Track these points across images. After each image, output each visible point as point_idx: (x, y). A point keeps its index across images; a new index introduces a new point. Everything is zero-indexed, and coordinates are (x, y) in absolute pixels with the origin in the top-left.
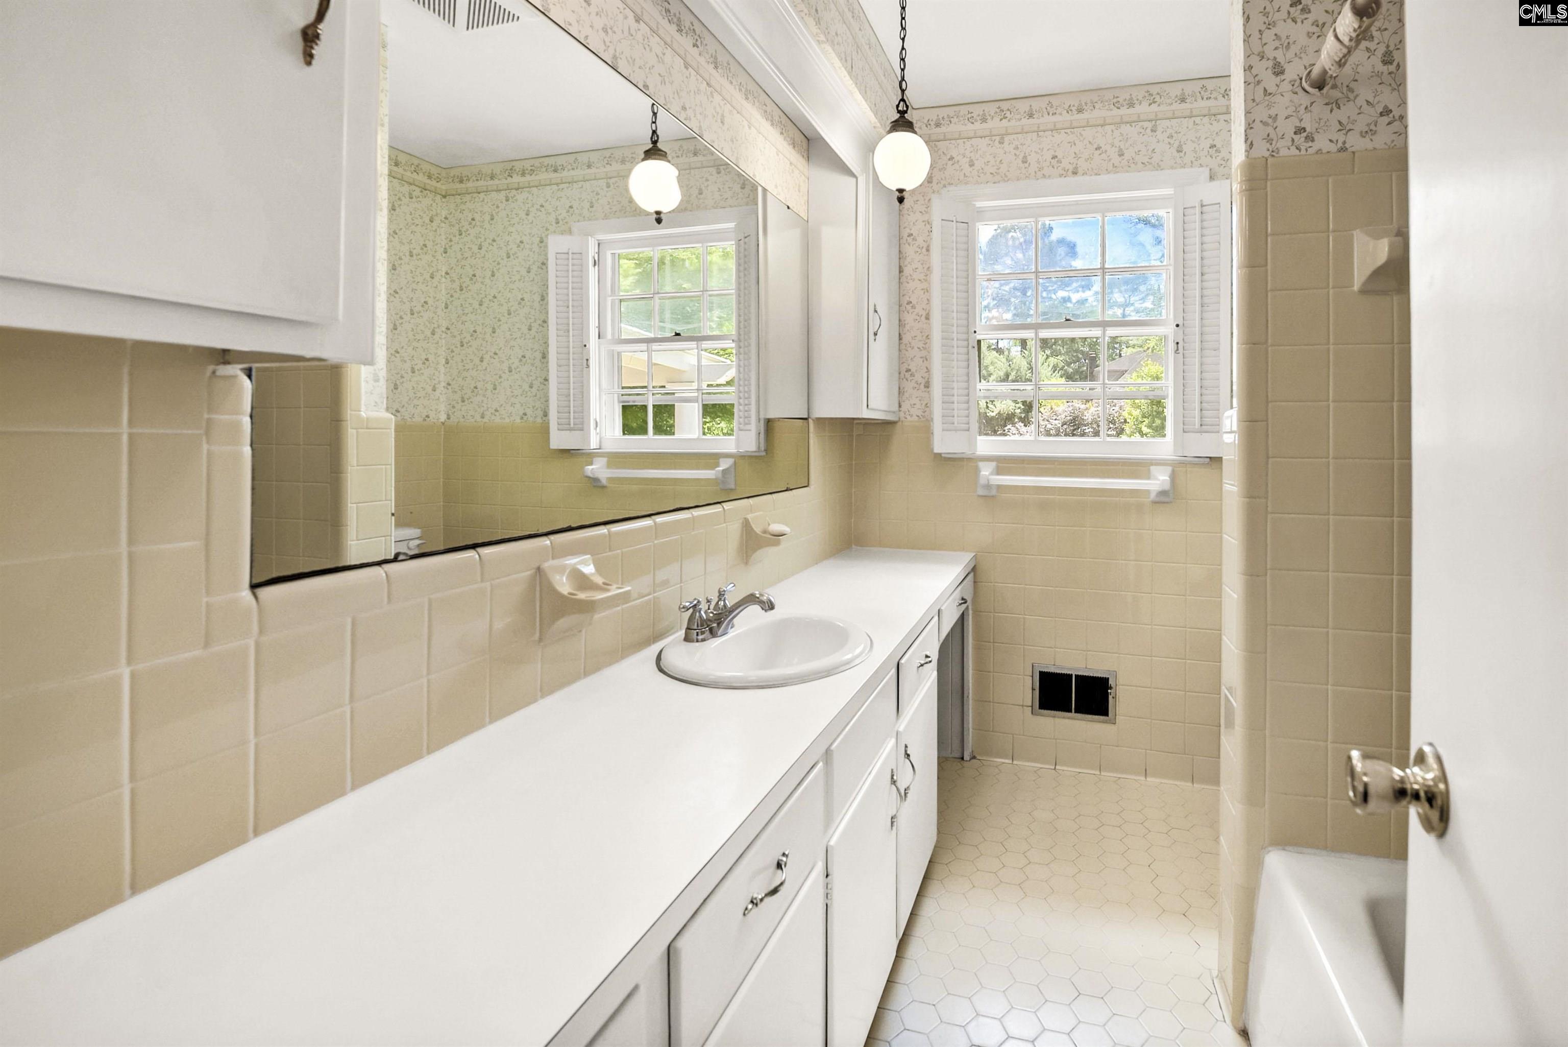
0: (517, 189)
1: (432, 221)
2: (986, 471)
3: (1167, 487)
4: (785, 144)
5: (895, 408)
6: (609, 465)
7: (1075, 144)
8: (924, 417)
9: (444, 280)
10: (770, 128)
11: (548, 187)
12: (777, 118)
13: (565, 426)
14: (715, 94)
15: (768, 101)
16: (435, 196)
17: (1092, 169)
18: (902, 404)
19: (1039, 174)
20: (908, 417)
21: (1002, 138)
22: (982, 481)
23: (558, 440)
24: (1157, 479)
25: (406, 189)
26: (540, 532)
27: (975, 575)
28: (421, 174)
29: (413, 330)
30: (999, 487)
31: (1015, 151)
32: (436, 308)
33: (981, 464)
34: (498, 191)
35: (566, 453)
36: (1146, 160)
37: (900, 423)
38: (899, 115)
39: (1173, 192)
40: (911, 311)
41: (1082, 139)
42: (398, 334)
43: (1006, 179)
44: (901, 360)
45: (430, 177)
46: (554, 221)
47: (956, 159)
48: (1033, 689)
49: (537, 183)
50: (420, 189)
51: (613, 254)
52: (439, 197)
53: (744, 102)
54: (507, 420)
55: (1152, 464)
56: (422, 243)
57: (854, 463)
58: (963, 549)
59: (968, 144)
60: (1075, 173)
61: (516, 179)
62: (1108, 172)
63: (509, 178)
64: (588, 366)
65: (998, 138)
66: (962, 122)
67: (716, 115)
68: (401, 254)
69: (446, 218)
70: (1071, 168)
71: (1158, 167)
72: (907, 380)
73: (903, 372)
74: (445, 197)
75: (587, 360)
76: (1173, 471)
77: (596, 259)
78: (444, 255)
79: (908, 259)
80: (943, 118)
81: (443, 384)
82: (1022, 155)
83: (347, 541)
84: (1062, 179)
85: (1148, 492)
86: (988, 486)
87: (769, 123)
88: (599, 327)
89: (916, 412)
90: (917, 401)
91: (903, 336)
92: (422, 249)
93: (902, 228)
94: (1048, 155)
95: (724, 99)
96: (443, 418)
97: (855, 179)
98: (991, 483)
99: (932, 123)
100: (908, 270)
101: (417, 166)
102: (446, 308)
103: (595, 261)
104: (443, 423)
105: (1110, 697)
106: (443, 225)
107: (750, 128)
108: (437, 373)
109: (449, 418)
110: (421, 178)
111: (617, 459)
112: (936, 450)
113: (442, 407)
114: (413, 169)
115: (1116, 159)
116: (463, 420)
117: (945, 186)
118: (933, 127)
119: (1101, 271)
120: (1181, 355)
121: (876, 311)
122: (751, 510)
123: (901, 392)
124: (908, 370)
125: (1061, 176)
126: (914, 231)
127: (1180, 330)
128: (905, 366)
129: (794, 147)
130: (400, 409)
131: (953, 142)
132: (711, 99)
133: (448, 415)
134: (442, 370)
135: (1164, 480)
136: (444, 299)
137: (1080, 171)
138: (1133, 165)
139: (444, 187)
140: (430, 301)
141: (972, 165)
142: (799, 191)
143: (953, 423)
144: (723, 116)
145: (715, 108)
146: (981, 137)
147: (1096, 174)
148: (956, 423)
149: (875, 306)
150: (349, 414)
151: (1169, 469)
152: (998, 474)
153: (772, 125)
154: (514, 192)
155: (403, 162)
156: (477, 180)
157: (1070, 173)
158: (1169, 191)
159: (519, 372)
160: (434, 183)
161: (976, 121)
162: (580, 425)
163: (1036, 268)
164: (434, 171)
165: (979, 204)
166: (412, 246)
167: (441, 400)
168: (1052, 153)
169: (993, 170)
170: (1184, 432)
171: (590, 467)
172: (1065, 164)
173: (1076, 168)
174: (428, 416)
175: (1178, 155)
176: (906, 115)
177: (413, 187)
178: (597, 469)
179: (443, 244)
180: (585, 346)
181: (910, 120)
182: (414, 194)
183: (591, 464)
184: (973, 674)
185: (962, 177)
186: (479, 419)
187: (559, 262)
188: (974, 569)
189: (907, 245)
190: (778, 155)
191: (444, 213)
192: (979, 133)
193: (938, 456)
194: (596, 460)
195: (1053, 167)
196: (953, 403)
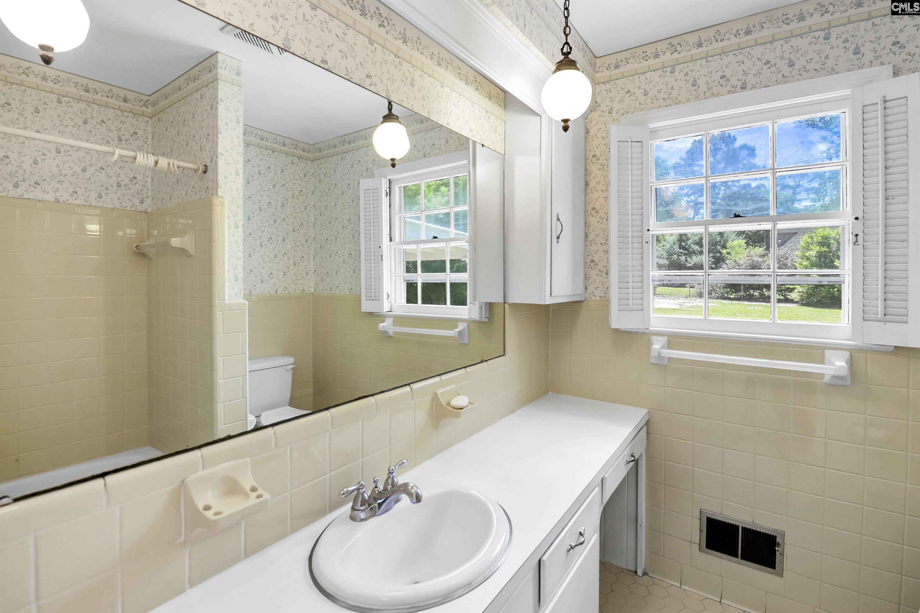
0: (347, 152)
1: (305, 176)
2: (657, 345)
3: (844, 372)
4: (481, 97)
5: (581, 290)
6: (395, 324)
7: (743, 63)
8: (605, 297)
9: (312, 210)
10: (466, 87)
11: (362, 149)
12: (472, 78)
13: (370, 298)
14: (404, 64)
15: (461, 65)
16: (307, 162)
17: (761, 82)
18: (588, 287)
19: (708, 93)
20: (592, 297)
21: (674, 68)
22: (654, 354)
23: (366, 306)
24: (832, 364)
25: (290, 159)
26: (190, 446)
27: (647, 429)
28: (298, 149)
29: (294, 240)
30: (670, 359)
31: (685, 78)
32: (308, 226)
33: (654, 338)
34: (338, 155)
35: (371, 314)
36: (818, 66)
37: (586, 302)
38: (563, 56)
39: (850, 93)
40: (595, 215)
41: (750, 57)
42: (286, 244)
43: (677, 102)
44: (586, 253)
45: (304, 151)
46: (365, 170)
47: (632, 92)
48: (701, 531)
49: (356, 148)
50: (298, 158)
51: (400, 187)
52: (309, 162)
53: (437, 68)
54: (343, 292)
55: (827, 348)
56: (299, 189)
57: (550, 330)
58: (638, 405)
59: (643, 78)
60: (743, 88)
61: (347, 146)
62: (777, 83)
63: (343, 146)
64: (382, 259)
65: (669, 69)
66: (638, 61)
67: (405, 79)
68: (287, 197)
69: (313, 174)
70: (739, 84)
71: (833, 71)
72: (592, 268)
73: (589, 262)
74: (312, 161)
75: (382, 256)
76: (851, 356)
77: (388, 191)
78: (312, 195)
79: (593, 175)
80: (621, 61)
81: (312, 271)
82: (692, 79)
83: (217, 380)
84: (732, 96)
85: (821, 376)
86: (660, 357)
87: (464, 82)
88: (390, 234)
89: (598, 293)
90: (600, 285)
91: (589, 235)
92: (299, 193)
93: (588, 151)
94: (716, 76)
95: (414, 66)
96: (312, 290)
97: (539, 118)
98: (662, 355)
99: (612, 66)
100: (592, 184)
101: (296, 145)
102: (314, 226)
103: (387, 192)
104: (312, 294)
105: (778, 554)
106: (312, 178)
107: (442, 87)
108: (309, 264)
109: (315, 291)
110: (299, 152)
111: (400, 320)
112: (614, 326)
113: (312, 284)
114: (293, 147)
115: (786, 70)
116: (322, 292)
117: (623, 114)
118: (613, 68)
119: (772, 171)
120: (861, 246)
121: (558, 219)
122: (443, 384)
123: (586, 277)
124: (593, 261)
125: (729, 92)
126: (598, 153)
127: (859, 223)
128: (591, 258)
129: (490, 99)
130: (287, 287)
131: (629, 78)
132: (400, 67)
133: (315, 289)
134: (312, 263)
135: (840, 366)
136: (312, 221)
137: (749, 86)
138: (804, 73)
139: (312, 156)
140: (304, 223)
141: (646, 94)
142: (496, 132)
143: (629, 305)
144: (413, 80)
145: (404, 75)
146: (654, 71)
147: (765, 86)
148: (631, 304)
149: (558, 215)
150: (217, 302)
151: (847, 354)
152: (669, 348)
153: (467, 83)
154: (345, 154)
155: (288, 144)
156: (328, 150)
157: (738, 88)
158: (847, 92)
159: (348, 263)
160: (306, 154)
161: (650, 58)
162: (377, 298)
163: (706, 173)
164: (306, 147)
165: (652, 126)
166: (293, 192)
167: (311, 280)
168: (721, 74)
169: (665, 96)
170: (864, 320)
171: (382, 324)
172: (734, 81)
173: (745, 83)
174: (304, 290)
175: (855, 57)
176: (570, 56)
177: (294, 158)
178: (386, 325)
179: (312, 189)
180: (380, 247)
181: (573, 59)
182: (294, 162)
183: (384, 322)
184: (646, 507)
185: (637, 105)
186: (329, 292)
187: (366, 195)
188: (647, 423)
189: (592, 164)
190: (473, 106)
191: (312, 171)
192: (652, 68)
193: (617, 331)
194: (387, 319)
195: (722, 86)
196: (628, 288)
